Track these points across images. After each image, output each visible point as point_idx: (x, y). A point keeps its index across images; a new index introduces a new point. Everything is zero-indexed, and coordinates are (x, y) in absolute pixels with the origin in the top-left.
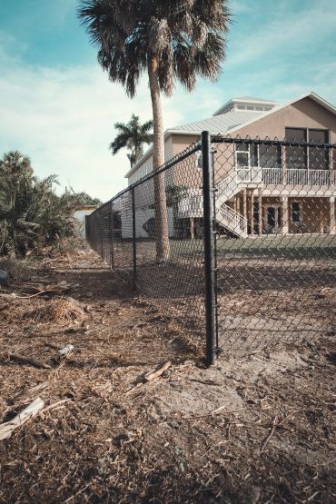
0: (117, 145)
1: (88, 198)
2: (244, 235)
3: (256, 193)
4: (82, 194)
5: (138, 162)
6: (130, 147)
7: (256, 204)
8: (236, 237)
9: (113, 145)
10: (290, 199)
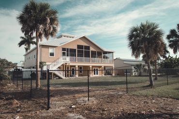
0: (21, 44)
1: (7, 61)
2: (64, 78)
3: (68, 64)
4: (4, 59)
5: (28, 51)
6: (26, 45)
7: (68, 67)
8: (61, 78)
9: (19, 44)
10: (78, 66)
